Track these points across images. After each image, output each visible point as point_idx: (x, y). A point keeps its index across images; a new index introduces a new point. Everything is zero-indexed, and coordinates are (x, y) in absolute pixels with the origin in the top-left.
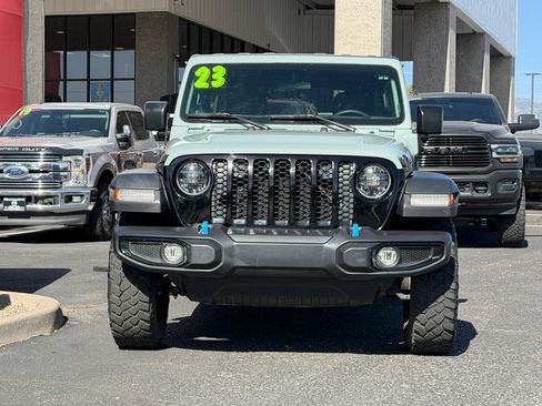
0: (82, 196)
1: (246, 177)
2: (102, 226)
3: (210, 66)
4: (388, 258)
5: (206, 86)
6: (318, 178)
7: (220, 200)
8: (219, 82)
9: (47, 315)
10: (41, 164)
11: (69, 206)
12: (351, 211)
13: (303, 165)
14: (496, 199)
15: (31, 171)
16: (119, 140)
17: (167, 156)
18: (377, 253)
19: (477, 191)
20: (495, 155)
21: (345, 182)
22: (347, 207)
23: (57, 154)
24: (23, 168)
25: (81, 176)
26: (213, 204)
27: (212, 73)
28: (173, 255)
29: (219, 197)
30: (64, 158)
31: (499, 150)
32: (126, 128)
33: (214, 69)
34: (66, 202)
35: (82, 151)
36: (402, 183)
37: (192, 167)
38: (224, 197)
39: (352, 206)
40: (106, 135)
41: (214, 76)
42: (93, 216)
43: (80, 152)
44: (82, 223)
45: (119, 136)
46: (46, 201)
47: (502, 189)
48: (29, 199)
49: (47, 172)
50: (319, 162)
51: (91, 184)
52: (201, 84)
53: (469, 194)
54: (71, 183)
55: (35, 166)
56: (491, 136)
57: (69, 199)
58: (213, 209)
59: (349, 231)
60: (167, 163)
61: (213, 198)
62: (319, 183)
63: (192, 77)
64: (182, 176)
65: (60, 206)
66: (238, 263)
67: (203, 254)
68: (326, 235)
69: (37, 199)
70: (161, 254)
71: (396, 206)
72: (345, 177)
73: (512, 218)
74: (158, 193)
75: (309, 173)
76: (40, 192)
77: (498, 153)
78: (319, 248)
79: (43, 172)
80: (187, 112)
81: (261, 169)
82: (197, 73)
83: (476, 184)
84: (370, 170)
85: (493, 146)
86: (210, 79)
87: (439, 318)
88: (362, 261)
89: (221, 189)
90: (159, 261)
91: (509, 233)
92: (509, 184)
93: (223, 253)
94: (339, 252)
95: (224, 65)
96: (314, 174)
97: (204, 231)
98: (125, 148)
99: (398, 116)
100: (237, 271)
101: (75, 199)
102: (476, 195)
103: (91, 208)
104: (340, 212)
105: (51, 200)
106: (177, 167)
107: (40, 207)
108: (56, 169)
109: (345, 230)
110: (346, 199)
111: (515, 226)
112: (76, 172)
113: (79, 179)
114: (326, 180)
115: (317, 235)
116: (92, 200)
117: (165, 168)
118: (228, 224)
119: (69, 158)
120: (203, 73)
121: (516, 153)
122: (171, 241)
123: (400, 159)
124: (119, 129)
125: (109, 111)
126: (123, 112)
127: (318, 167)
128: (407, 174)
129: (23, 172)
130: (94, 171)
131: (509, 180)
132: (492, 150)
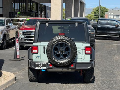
0: (0, 40)
16: (7, 27)
31: (91, 31)
40: (4, 26)
44: (0, 46)
45: (7, 26)
47: (91, 39)
51: (2, 37)
56: (89, 28)
73: (93, 45)
103: (2, 42)
111: (93, 47)
116: (2, 41)
121: (94, 32)
124: (7, 24)
125: (4, 20)
126: (7, 20)
130: (2, 34)
131: (92, 37)
132: (89, 31)
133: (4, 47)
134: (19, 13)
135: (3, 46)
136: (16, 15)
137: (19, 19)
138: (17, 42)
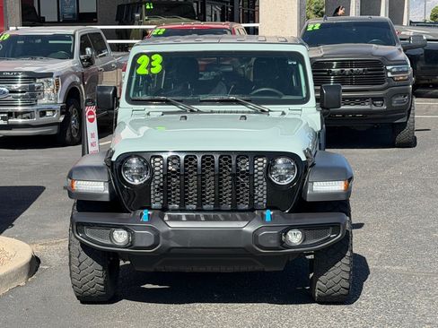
0: (54, 111)
1: (178, 170)
2: (71, 134)
3: (150, 55)
4: (295, 238)
5: (146, 72)
6: (238, 170)
7: (158, 189)
8: (157, 69)
9: (22, 267)
10: (19, 85)
11: (44, 120)
12: (265, 197)
13: (225, 159)
14: (391, 111)
15: (11, 92)
16: (82, 60)
17: (113, 152)
18: (286, 234)
19: (375, 105)
20: (389, 75)
21: (260, 173)
22: (261, 193)
23: (31, 77)
24: (4, 89)
25: (52, 94)
26: (152, 192)
27: (151, 60)
28: (120, 237)
29: (156, 186)
30: (38, 80)
31: (393, 70)
32: (88, 49)
33: (153, 57)
34: (41, 116)
35: (52, 74)
36: (306, 171)
37: (134, 161)
38: (162, 187)
39: (265, 192)
40: (71, 57)
41: (153, 64)
42: (63, 126)
43: (50, 75)
44: (55, 132)
45: (82, 57)
46: (24, 116)
47: (395, 103)
48: (10, 114)
49: (24, 92)
50: (238, 157)
51: (60, 101)
52: (142, 71)
53: (368, 107)
54: (45, 100)
55: (14, 87)
56: (386, 59)
57: (43, 113)
58: (152, 197)
59: (263, 216)
60: (114, 159)
61: (152, 188)
62: (238, 175)
63: (135, 65)
64: (126, 169)
65: (36, 119)
66: (173, 244)
67: (145, 238)
68: (244, 219)
69: (17, 114)
70: (111, 236)
71: (301, 191)
72: (259, 169)
73: (404, 125)
74: (107, 184)
75: (230, 166)
76: (20, 109)
77: (393, 73)
78: (239, 232)
79: (22, 92)
80: (131, 95)
81: (190, 164)
82: (139, 61)
83: (374, 99)
84: (280, 161)
85: (388, 68)
86: (150, 67)
87: (337, 279)
88: (274, 242)
89: (158, 180)
90: (109, 243)
91: (402, 136)
92: (401, 98)
93: (161, 237)
94: (255, 234)
95: (160, 54)
96: (234, 167)
97: (145, 218)
98: (87, 67)
99: (304, 96)
100: (172, 251)
101: (48, 113)
102: (374, 108)
103: (62, 119)
104: (256, 197)
105: (29, 115)
106: (122, 162)
107: (20, 121)
108: (32, 88)
109: (259, 215)
110: (261, 186)
111: (406, 131)
112: (48, 91)
113: (51, 97)
114: (243, 172)
115: (237, 220)
116: (62, 113)
117: (112, 162)
118: (164, 209)
119: (42, 80)
120: (144, 61)
121: (407, 72)
122: (118, 227)
123: (304, 151)
124: (82, 51)
125: (74, 36)
126: (86, 35)
127: (237, 161)
128: (310, 164)
129: (4, 93)
130: (63, 89)
131: (401, 94)
132: (388, 71)
133: (72, 137)
134: (148, 7)
135: (68, 133)
136: (138, 15)
137: (147, 29)
138: (91, 120)
